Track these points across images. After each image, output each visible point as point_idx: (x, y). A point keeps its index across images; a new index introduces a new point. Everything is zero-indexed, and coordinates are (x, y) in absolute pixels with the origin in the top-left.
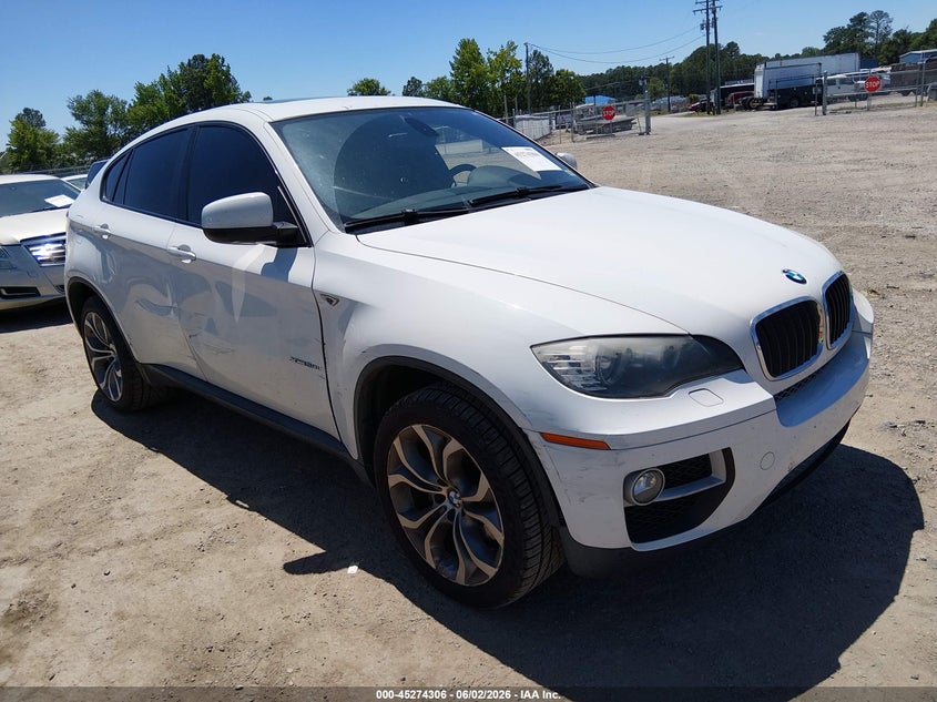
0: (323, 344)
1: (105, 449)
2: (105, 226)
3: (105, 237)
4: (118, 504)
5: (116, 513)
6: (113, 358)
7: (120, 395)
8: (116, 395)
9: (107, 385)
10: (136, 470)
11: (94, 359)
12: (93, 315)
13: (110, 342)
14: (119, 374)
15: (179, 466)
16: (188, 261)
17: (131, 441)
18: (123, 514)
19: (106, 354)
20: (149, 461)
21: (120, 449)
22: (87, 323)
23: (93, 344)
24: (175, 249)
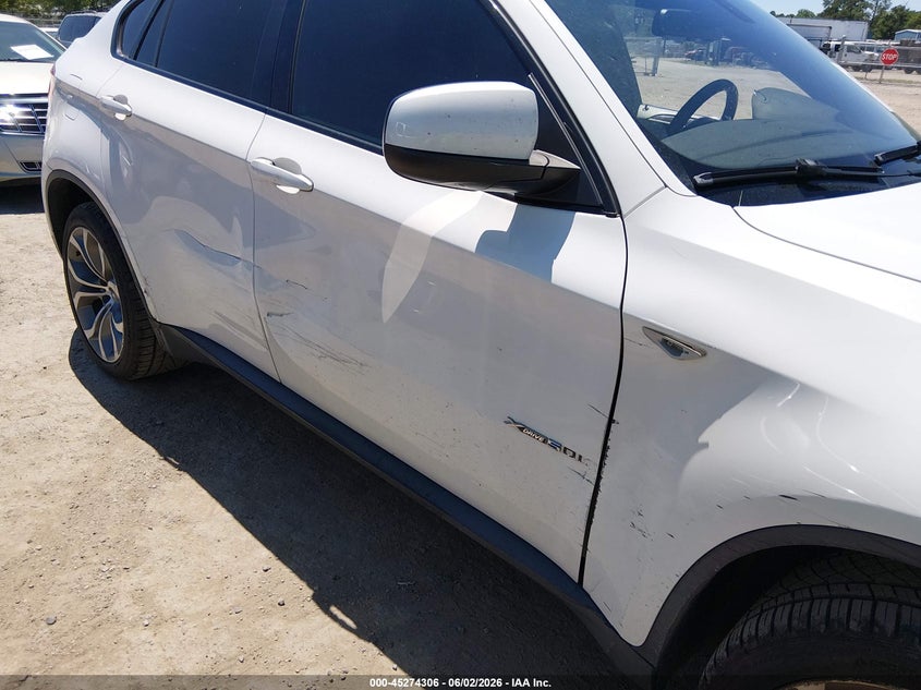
0: (611, 421)
1: (95, 449)
2: (122, 99)
3: (121, 117)
4: (126, 583)
5: (123, 606)
6: (107, 298)
7: (117, 356)
8: (110, 353)
9: (96, 334)
10: (150, 505)
11: (79, 295)
12: (86, 233)
13: (109, 278)
14: (120, 327)
15: (219, 507)
16: (293, 191)
17: (135, 438)
18: (136, 610)
19: (98, 290)
20: (167, 486)
21: (118, 452)
22: (72, 240)
23: (80, 273)
24: (268, 163)
